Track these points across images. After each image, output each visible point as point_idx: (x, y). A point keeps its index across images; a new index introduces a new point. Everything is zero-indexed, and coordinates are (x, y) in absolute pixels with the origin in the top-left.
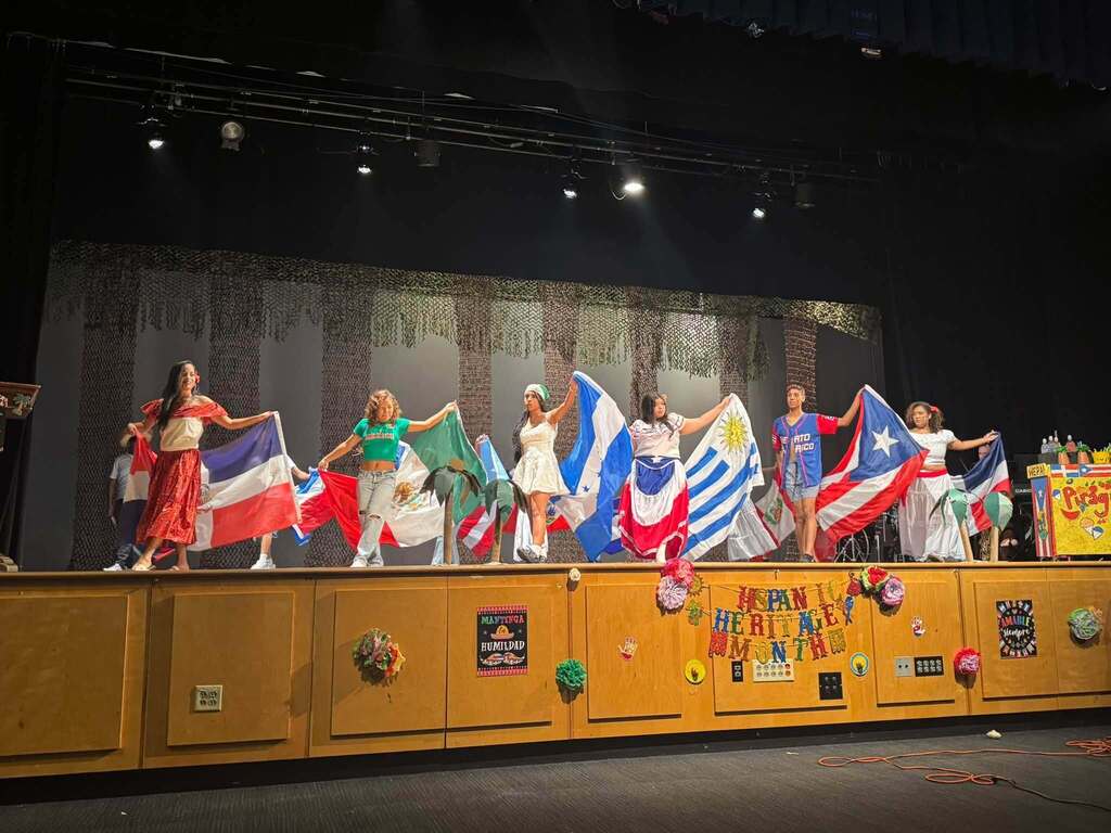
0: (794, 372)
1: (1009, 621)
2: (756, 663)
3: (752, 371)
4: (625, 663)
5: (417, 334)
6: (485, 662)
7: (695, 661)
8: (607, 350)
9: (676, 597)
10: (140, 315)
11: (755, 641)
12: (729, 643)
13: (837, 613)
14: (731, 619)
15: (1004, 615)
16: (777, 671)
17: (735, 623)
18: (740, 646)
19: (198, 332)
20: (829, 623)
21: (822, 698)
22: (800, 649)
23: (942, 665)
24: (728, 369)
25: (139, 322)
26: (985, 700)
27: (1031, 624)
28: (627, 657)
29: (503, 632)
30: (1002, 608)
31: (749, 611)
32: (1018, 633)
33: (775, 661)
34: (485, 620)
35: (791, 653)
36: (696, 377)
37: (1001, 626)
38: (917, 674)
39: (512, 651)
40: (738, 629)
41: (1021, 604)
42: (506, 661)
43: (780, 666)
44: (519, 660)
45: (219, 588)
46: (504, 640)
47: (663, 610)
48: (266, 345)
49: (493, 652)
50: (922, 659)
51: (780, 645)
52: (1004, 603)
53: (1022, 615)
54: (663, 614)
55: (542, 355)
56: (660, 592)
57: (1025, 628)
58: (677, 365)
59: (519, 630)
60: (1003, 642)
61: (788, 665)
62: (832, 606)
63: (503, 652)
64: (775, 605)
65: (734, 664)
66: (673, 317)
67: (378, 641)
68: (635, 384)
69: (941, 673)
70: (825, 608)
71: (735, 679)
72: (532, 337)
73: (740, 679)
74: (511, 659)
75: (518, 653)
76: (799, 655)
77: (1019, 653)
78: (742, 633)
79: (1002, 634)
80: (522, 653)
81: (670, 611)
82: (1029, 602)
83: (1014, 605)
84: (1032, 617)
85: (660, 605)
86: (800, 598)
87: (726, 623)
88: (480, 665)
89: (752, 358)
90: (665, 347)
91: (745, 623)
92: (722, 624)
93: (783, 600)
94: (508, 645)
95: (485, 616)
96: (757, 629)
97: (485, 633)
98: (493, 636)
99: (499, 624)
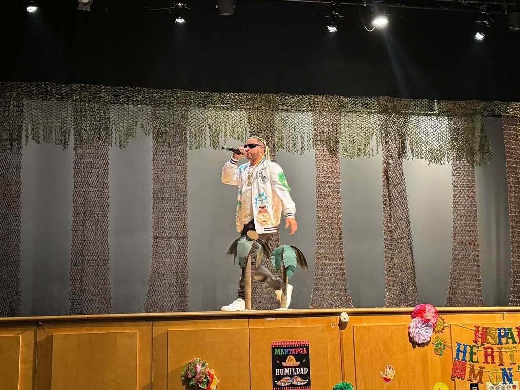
0: (512, 158)
2: (489, 385)
3: (477, 158)
4: (386, 384)
5: (220, 140)
6: (279, 383)
7: (441, 383)
8: (363, 146)
9: (424, 334)
10: (24, 133)
11: (488, 368)
12: (468, 370)
14: (468, 351)
17: (472, 354)
18: (476, 372)
19: (65, 144)
24: (459, 157)
25: (24, 137)
28: (387, 380)
29: (291, 361)
31: (482, 344)
33: (505, 383)
34: (277, 352)
35: (517, 377)
36: (433, 165)
39: (298, 375)
40: (475, 358)
42: (294, 383)
43: (509, 387)
44: (304, 382)
45: (84, 329)
46: (292, 367)
47: (415, 344)
48: (113, 152)
49: (284, 376)
51: (508, 371)
54: (414, 347)
55: (313, 152)
56: (411, 330)
58: (419, 155)
59: (303, 359)
61: (515, 387)
63: (292, 376)
64: (504, 340)
65: (472, 385)
66: (413, 119)
67: (199, 367)
68: (386, 171)
72: (306, 138)
74: (298, 382)
75: (304, 377)
78: (478, 362)
80: (306, 377)
81: (420, 345)
85: (411, 340)
87: (464, 353)
88: (275, 385)
89: (477, 148)
90: (408, 143)
91: (480, 354)
92: (461, 354)
93: (510, 336)
94: (295, 371)
95: (277, 348)
96: (489, 358)
97: (278, 361)
98: (284, 364)
99: (288, 355)
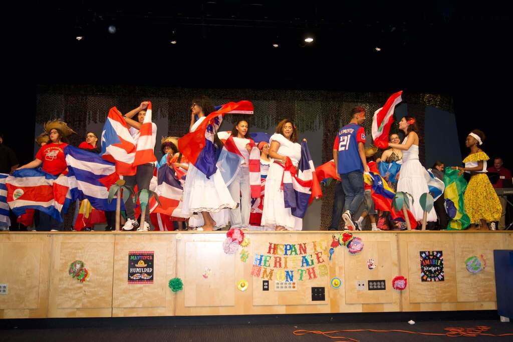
1: (428, 262)
2: (276, 281)
4: (204, 280)
6: (132, 278)
7: (243, 280)
9: (233, 248)
11: (277, 270)
12: (263, 270)
13: (324, 257)
14: (263, 259)
15: (425, 259)
16: (288, 285)
17: (266, 261)
18: (268, 273)
20: (319, 262)
21: (313, 300)
22: (301, 275)
23: (385, 285)
25: (87, 119)
26: (410, 303)
27: (441, 264)
28: (206, 277)
29: (141, 264)
30: (424, 255)
32: (433, 269)
33: (287, 281)
34: (132, 258)
35: (296, 277)
37: (422, 265)
38: (369, 289)
39: (145, 273)
40: (267, 265)
41: (435, 253)
42: (142, 278)
43: (290, 284)
44: (149, 277)
46: (142, 268)
49: (136, 273)
50: (373, 281)
51: (290, 273)
52: (425, 252)
53: (436, 259)
57: (438, 266)
59: (150, 263)
60: (423, 274)
61: (294, 284)
62: (321, 253)
63: (141, 273)
64: (289, 252)
65: (264, 282)
69: (385, 289)
70: (317, 254)
71: (264, 289)
73: (267, 289)
74: (145, 277)
75: (149, 274)
76: (301, 278)
77: (433, 279)
78: (269, 266)
79: (422, 269)
80: (151, 274)
82: (441, 252)
83: (431, 254)
84: (442, 260)
86: (303, 249)
87: (261, 260)
88: (130, 280)
90: (341, 121)
91: (271, 261)
92: (258, 261)
93: (293, 250)
94: (144, 270)
95: (133, 256)
96: (278, 264)
97: (132, 264)
98: (136, 265)
99: (140, 260)
